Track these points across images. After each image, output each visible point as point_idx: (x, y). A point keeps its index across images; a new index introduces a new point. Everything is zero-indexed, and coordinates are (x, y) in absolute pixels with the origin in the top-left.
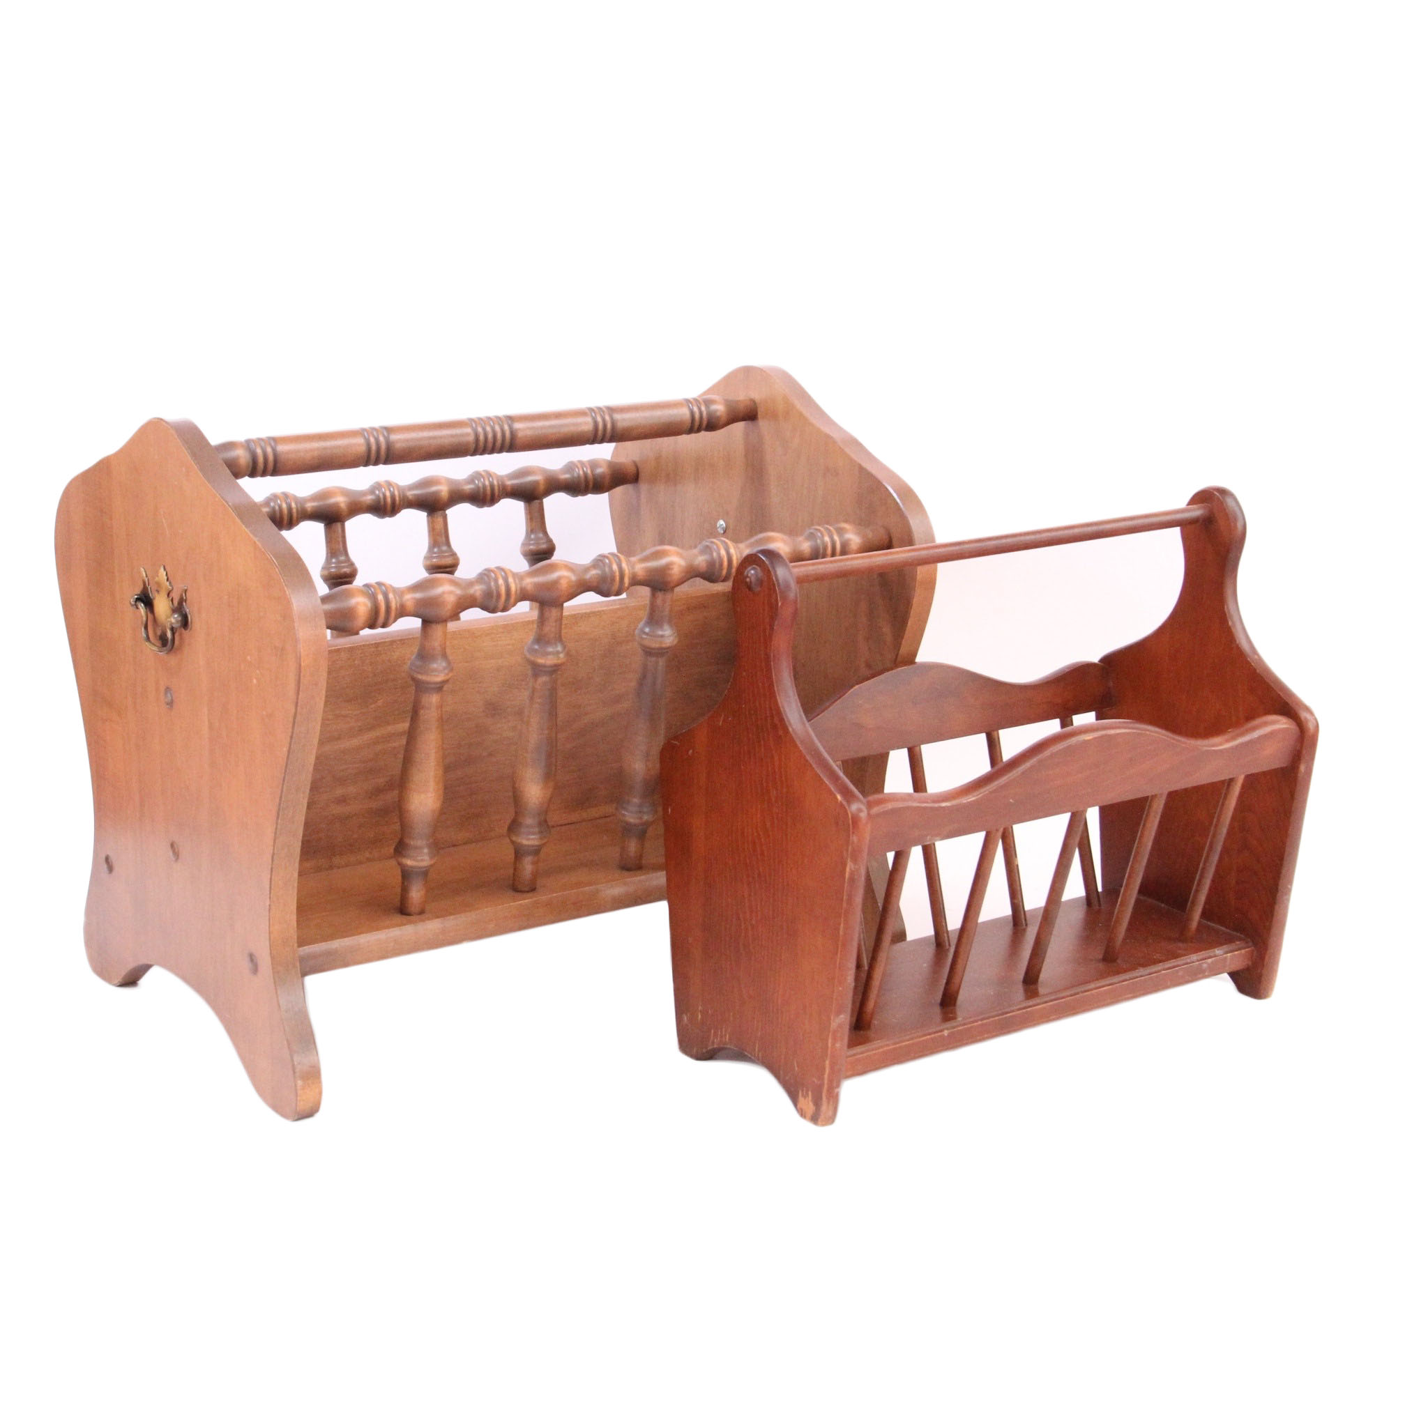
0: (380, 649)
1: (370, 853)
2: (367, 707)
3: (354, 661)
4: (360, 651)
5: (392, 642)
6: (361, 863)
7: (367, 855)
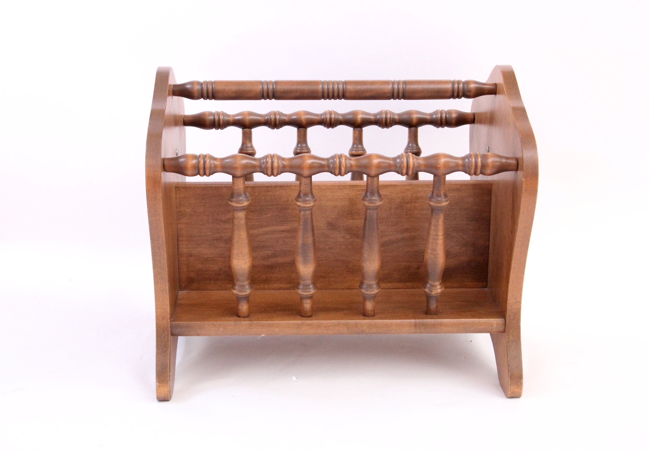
0: (269, 189)
1: (263, 286)
2: (262, 216)
3: (255, 193)
4: (258, 189)
5: (276, 187)
6: (259, 289)
7: (262, 286)
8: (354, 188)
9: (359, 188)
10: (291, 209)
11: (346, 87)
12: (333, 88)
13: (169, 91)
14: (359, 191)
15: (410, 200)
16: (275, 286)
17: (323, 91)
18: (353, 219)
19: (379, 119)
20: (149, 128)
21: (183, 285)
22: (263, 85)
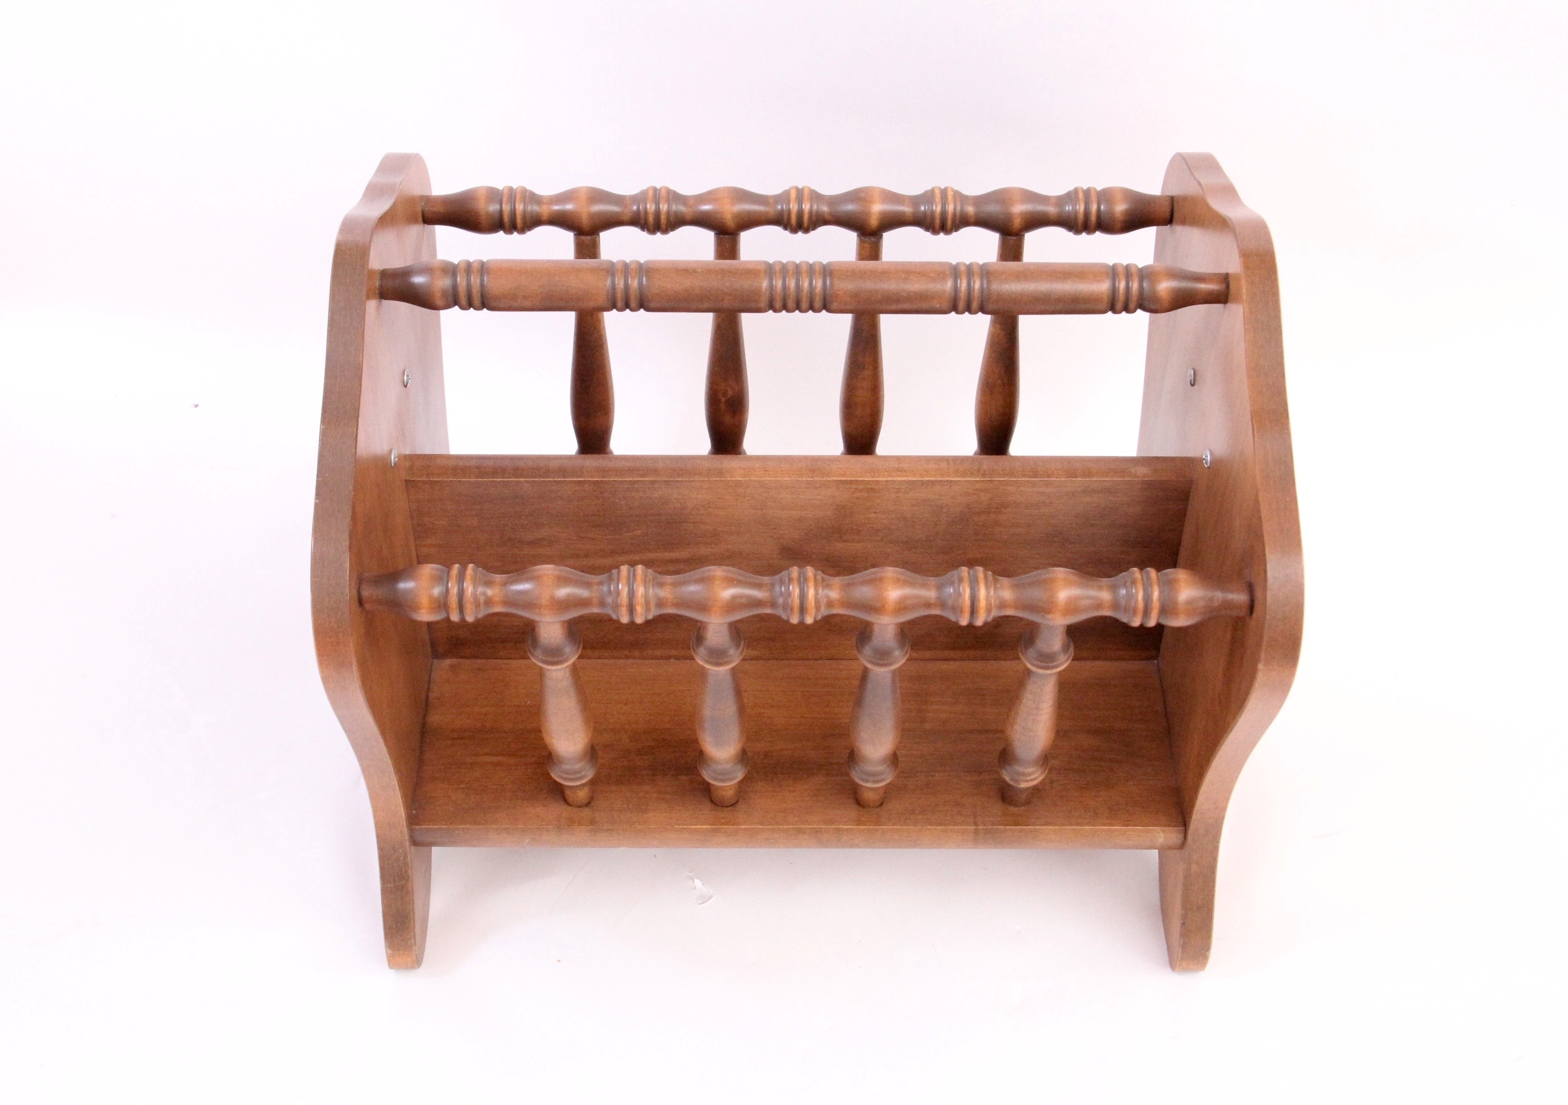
8: (848, 486)
9: (861, 487)
10: (692, 523)
11: (831, 283)
12: (798, 287)
13: (369, 290)
14: (861, 491)
15: (988, 508)
16: (658, 653)
17: (771, 294)
18: (845, 541)
19: (925, 212)
20: (316, 505)
21: (441, 650)
22: (613, 275)
